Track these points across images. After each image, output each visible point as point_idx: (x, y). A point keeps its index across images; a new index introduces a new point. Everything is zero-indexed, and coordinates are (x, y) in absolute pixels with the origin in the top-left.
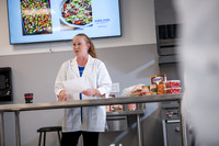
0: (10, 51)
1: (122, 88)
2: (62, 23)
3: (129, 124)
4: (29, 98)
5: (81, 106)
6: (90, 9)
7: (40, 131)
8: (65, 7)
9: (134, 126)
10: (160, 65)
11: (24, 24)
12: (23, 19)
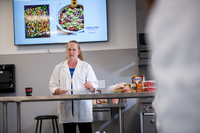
0: (14, 51)
1: (107, 85)
2: (58, 28)
3: (112, 115)
4: (29, 92)
5: (72, 100)
6: (82, 17)
7: (37, 118)
8: (61, 16)
9: (116, 116)
10: (140, 66)
11: (27, 29)
12: (26, 24)
